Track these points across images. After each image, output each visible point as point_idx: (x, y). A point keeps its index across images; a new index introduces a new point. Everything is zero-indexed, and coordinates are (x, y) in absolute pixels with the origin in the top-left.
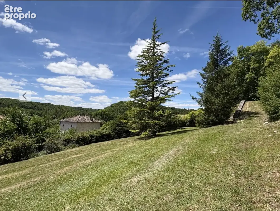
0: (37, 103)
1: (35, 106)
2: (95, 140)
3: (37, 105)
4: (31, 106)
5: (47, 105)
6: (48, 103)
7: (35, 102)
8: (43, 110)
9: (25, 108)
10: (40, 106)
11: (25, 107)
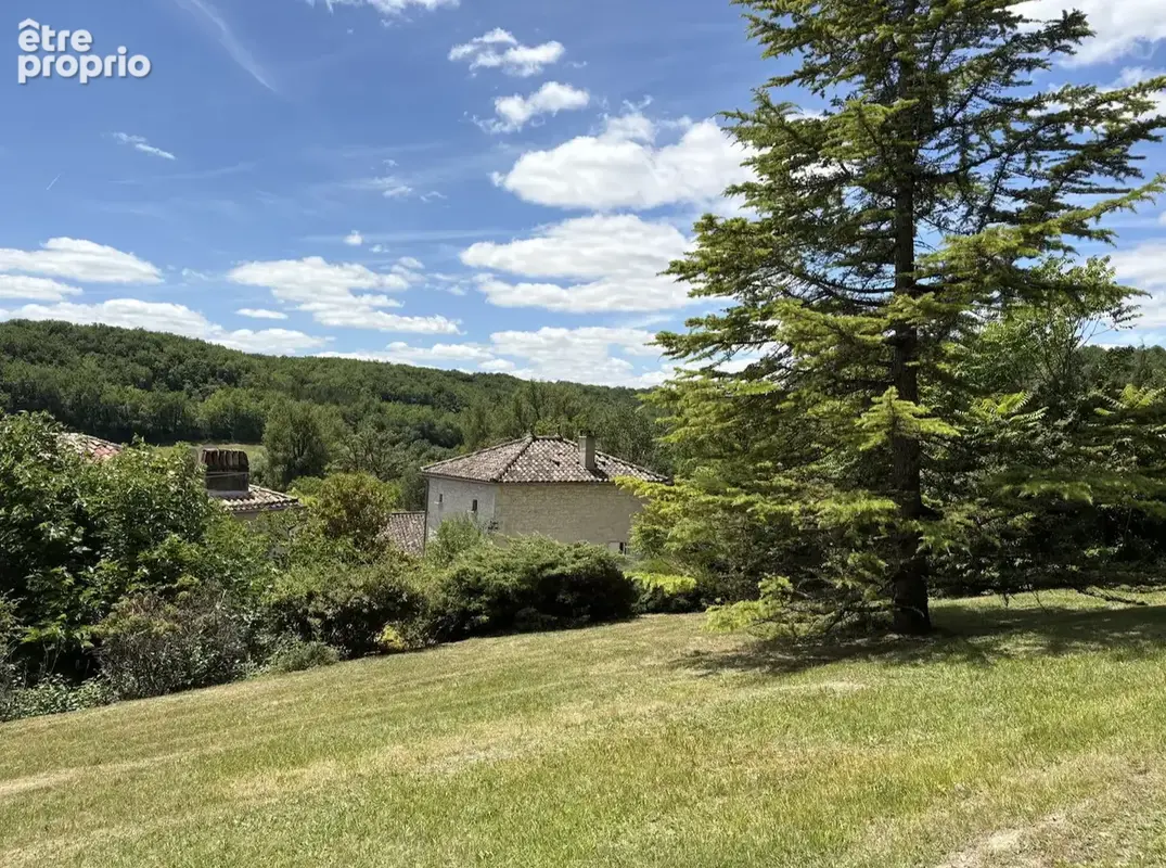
0: (448, 374)
1: (440, 391)
2: (485, 618)
3: (447, 385)
4: (419, 389)
5: (489, 381)
6: (498, 375)
7: (441, 372)
8: (465, 409)
9: (395, 400)
10: (460, 389)
11: (397, 398)
